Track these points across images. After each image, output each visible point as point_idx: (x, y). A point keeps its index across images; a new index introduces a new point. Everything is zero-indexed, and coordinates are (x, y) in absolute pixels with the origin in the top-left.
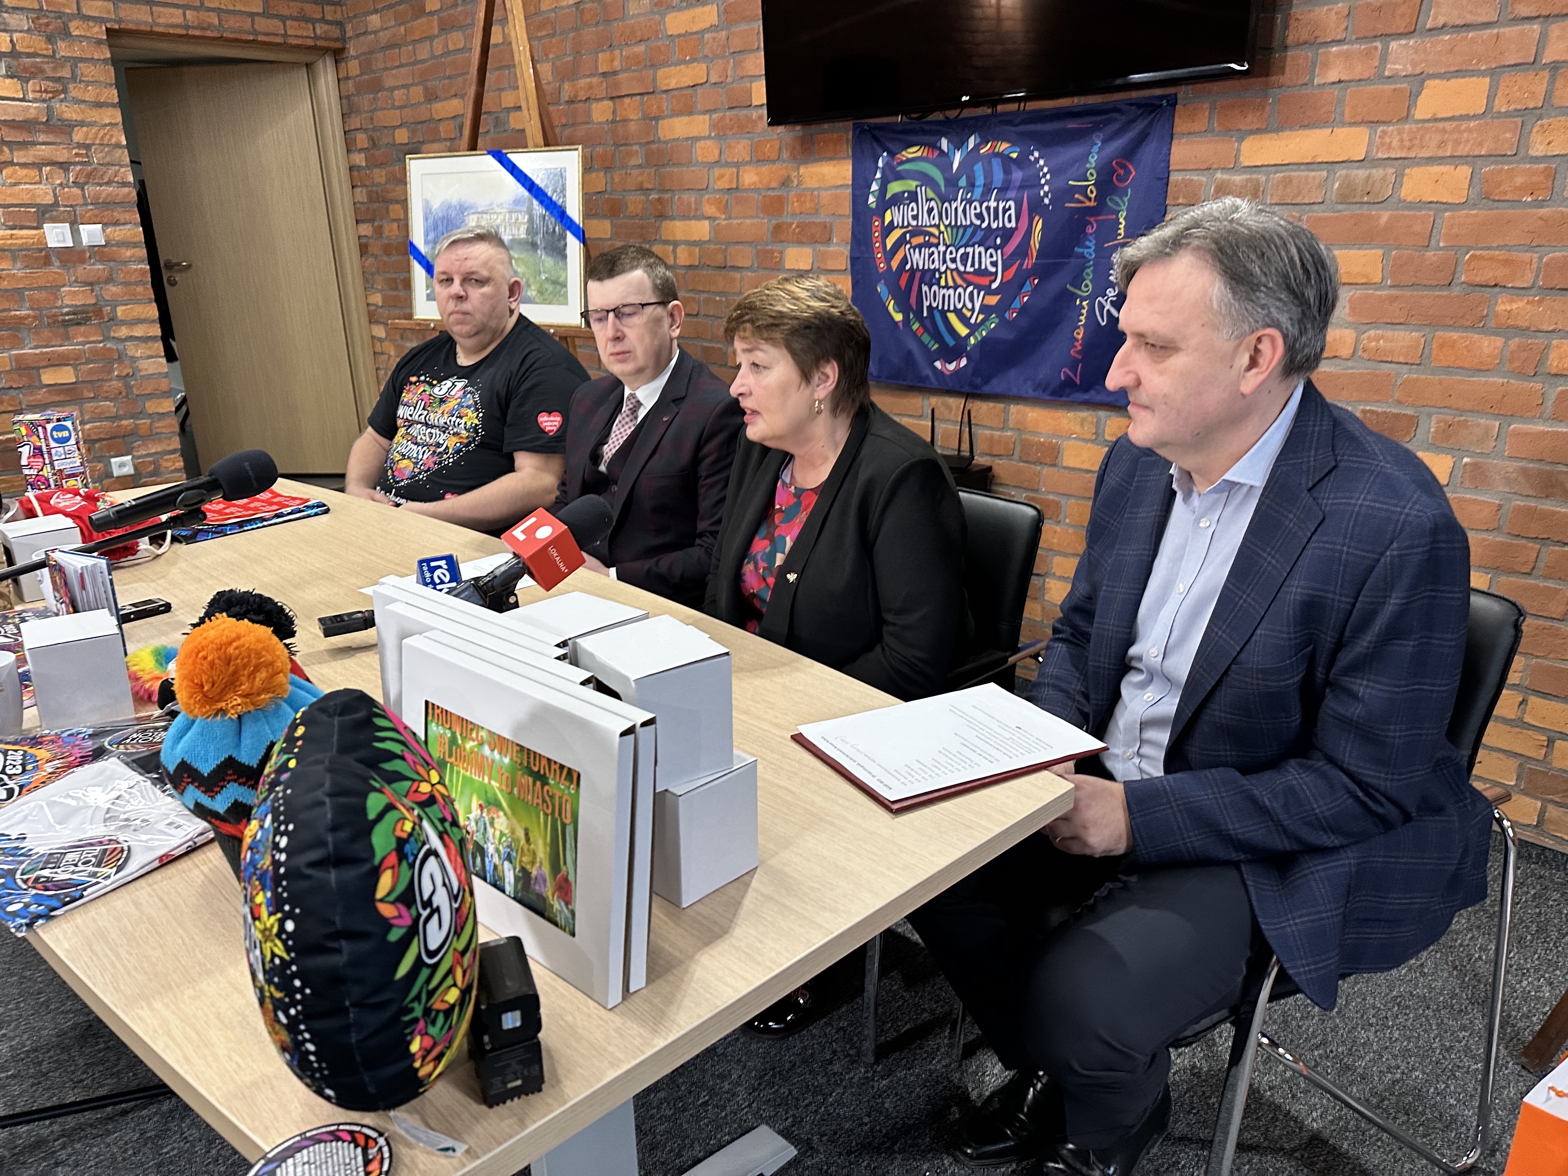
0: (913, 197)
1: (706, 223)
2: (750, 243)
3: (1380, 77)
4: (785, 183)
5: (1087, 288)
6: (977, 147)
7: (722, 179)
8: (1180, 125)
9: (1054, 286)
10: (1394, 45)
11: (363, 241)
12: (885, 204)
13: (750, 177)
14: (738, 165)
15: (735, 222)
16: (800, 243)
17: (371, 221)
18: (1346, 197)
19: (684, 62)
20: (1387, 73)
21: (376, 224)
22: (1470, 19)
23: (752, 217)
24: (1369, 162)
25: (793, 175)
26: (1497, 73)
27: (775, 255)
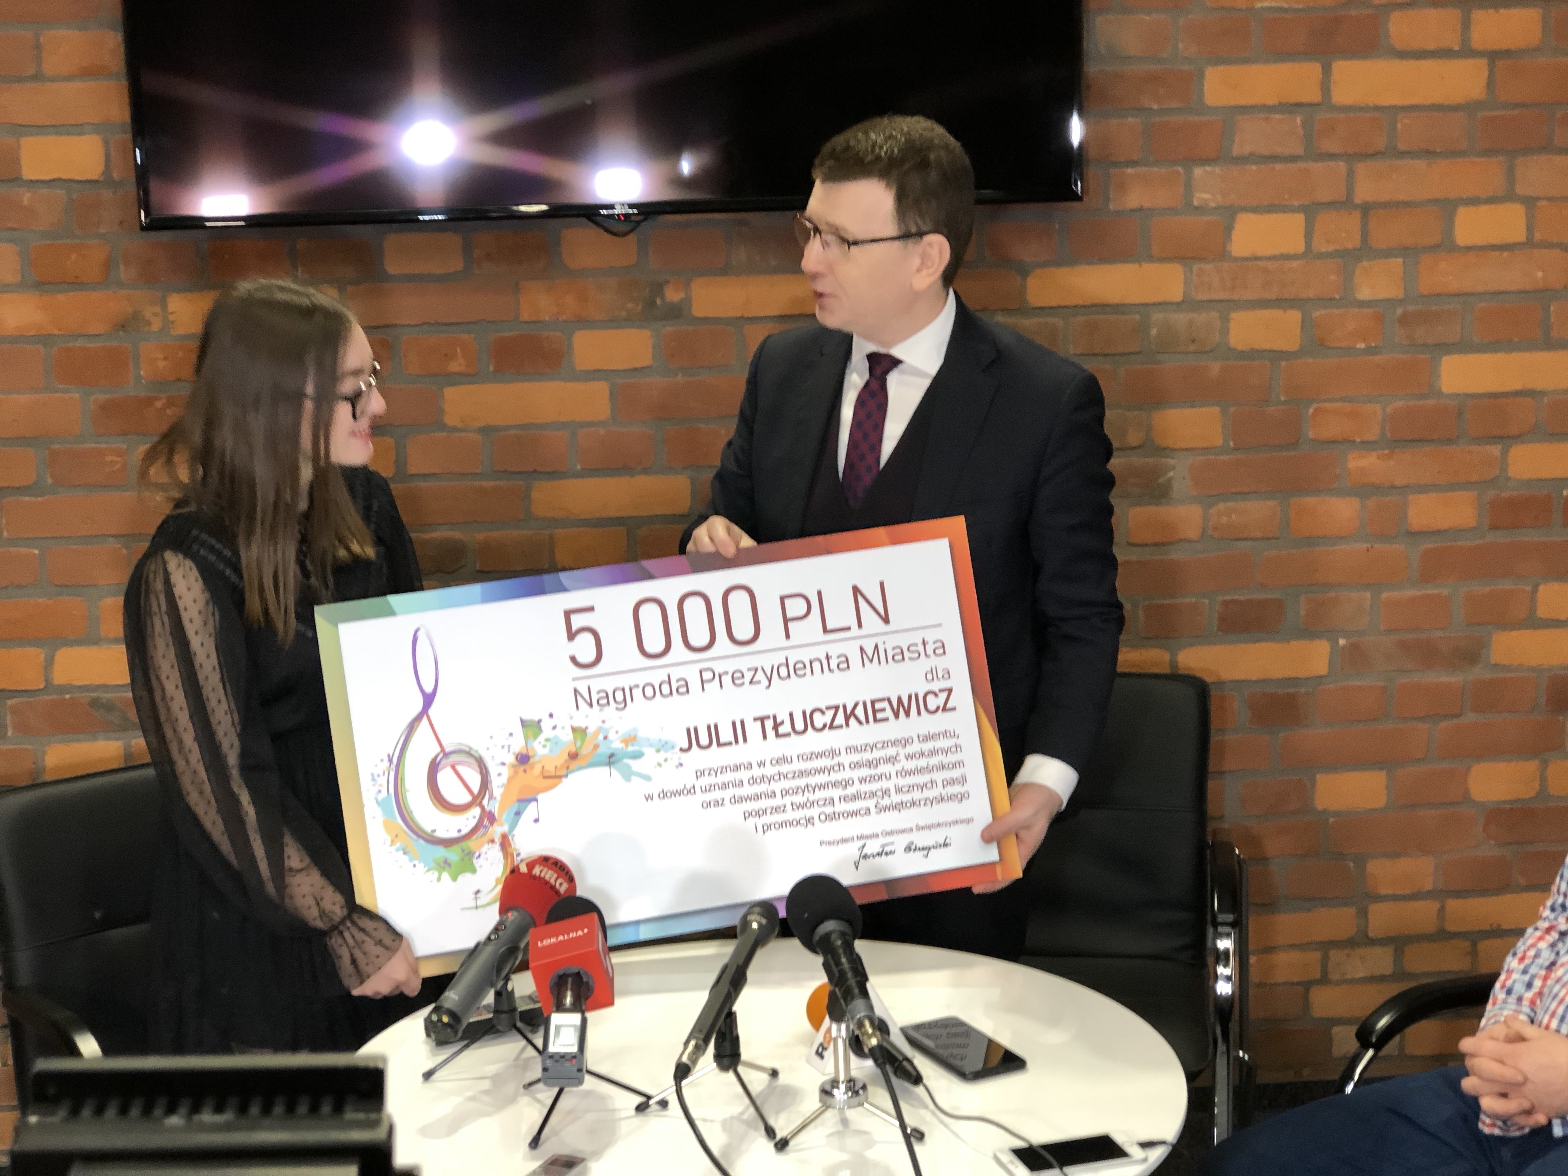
3: (1188, 207)
10: (1198, 172)
20: (1196, 203)
22: (1279, 150)
23: (32, 389)
24: (1187, 304)
25: (150, 312)
26: (1311, 211)
27: (109, 458)
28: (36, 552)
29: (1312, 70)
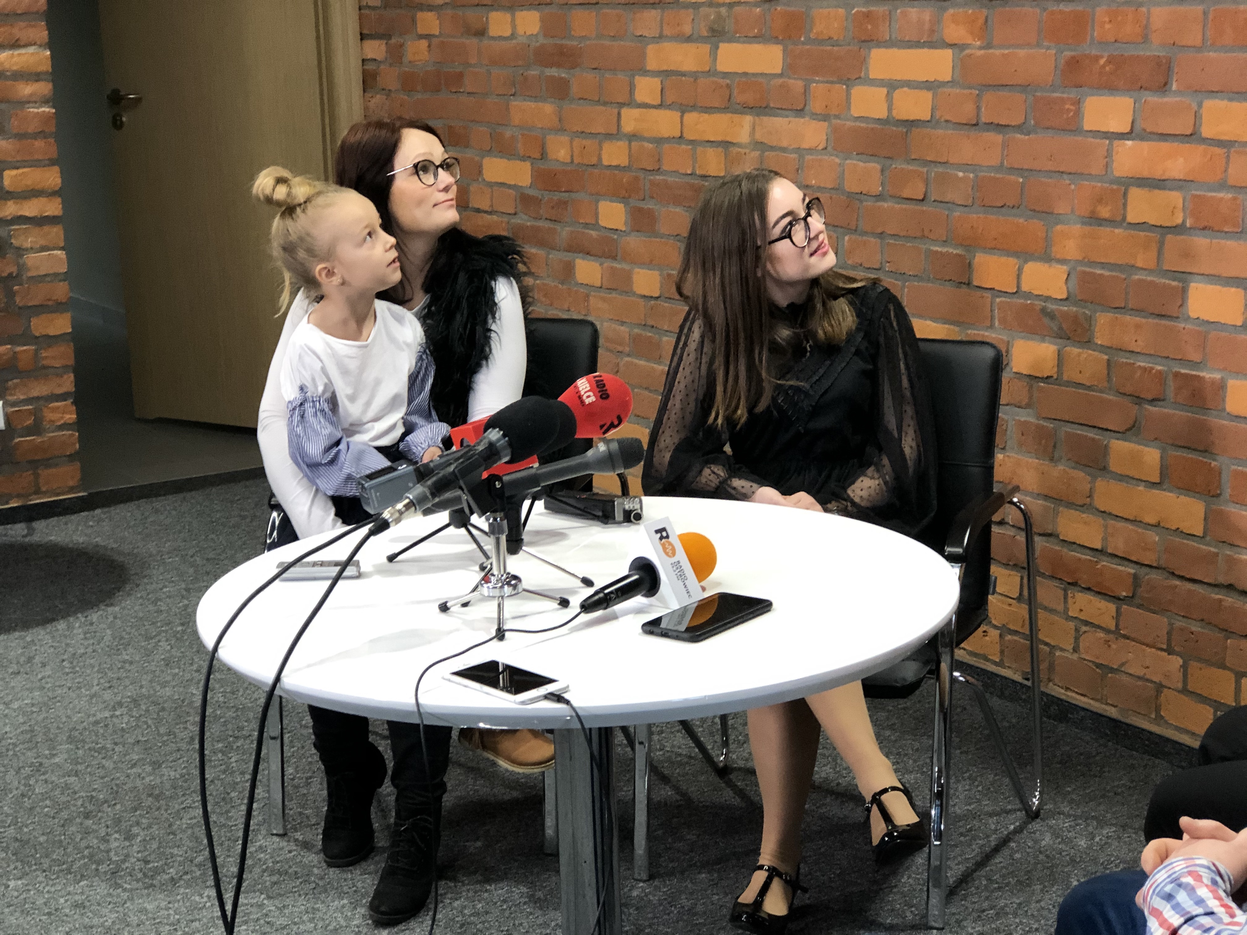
1: (949, 52)
2: (1024, 88)
11: (370, 67)
15: (998, 52)
16: (1112, 89)
17: (385, 36)
21: (393, 41)
23: (1029, 45)
27: (1067, 106)
28: (1021, 180)
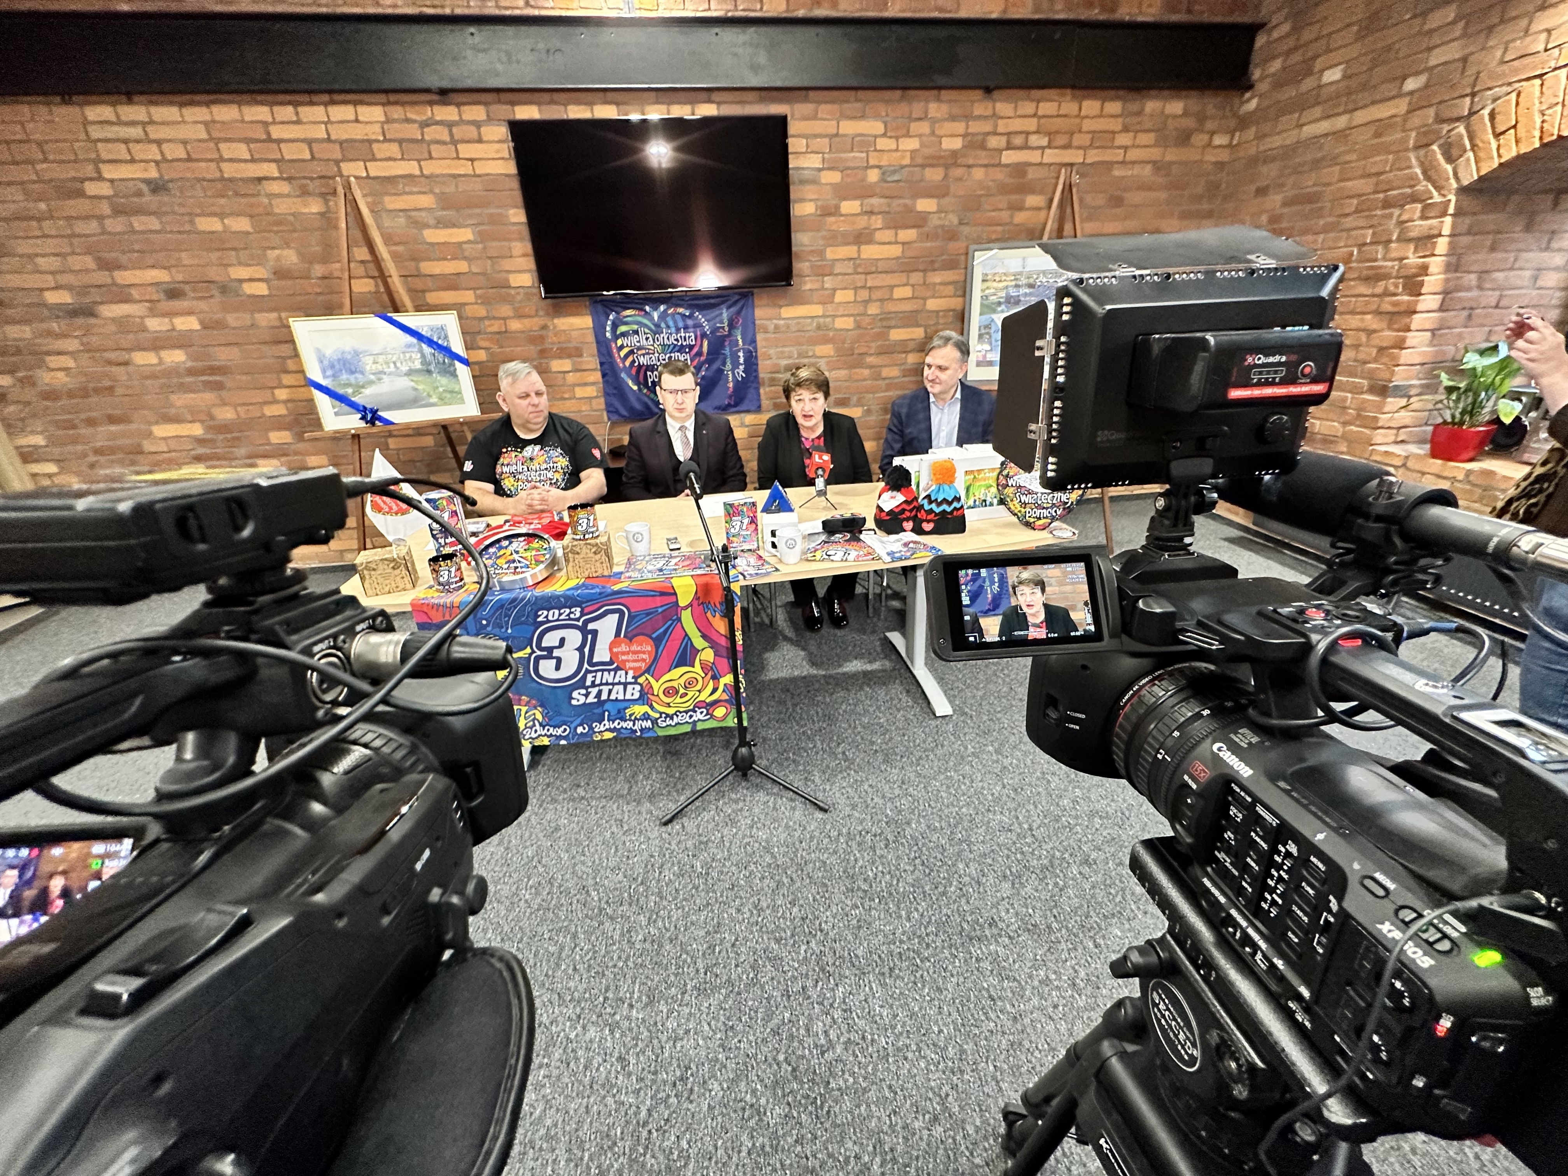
0: (636, 332)
3: (823, 288)
4: (544, 327)
5: (729, 366)
6: (665, 311)
7: (496, 326)
8: (757, 302)
9: (715, 366)
10: (825, 278)
12: (616, 337)
13: (515, 325)
14: (505, 319)
16: (561, 358)
18: (819, 328)
19: (446, 259)
22: (847, 272)
24: (824, 316)
25: (549, 323)
26: (856, 289)
29: (855, 248)
